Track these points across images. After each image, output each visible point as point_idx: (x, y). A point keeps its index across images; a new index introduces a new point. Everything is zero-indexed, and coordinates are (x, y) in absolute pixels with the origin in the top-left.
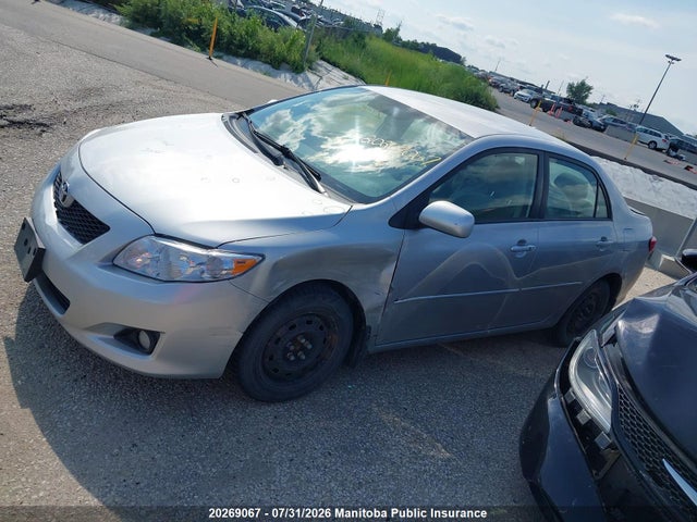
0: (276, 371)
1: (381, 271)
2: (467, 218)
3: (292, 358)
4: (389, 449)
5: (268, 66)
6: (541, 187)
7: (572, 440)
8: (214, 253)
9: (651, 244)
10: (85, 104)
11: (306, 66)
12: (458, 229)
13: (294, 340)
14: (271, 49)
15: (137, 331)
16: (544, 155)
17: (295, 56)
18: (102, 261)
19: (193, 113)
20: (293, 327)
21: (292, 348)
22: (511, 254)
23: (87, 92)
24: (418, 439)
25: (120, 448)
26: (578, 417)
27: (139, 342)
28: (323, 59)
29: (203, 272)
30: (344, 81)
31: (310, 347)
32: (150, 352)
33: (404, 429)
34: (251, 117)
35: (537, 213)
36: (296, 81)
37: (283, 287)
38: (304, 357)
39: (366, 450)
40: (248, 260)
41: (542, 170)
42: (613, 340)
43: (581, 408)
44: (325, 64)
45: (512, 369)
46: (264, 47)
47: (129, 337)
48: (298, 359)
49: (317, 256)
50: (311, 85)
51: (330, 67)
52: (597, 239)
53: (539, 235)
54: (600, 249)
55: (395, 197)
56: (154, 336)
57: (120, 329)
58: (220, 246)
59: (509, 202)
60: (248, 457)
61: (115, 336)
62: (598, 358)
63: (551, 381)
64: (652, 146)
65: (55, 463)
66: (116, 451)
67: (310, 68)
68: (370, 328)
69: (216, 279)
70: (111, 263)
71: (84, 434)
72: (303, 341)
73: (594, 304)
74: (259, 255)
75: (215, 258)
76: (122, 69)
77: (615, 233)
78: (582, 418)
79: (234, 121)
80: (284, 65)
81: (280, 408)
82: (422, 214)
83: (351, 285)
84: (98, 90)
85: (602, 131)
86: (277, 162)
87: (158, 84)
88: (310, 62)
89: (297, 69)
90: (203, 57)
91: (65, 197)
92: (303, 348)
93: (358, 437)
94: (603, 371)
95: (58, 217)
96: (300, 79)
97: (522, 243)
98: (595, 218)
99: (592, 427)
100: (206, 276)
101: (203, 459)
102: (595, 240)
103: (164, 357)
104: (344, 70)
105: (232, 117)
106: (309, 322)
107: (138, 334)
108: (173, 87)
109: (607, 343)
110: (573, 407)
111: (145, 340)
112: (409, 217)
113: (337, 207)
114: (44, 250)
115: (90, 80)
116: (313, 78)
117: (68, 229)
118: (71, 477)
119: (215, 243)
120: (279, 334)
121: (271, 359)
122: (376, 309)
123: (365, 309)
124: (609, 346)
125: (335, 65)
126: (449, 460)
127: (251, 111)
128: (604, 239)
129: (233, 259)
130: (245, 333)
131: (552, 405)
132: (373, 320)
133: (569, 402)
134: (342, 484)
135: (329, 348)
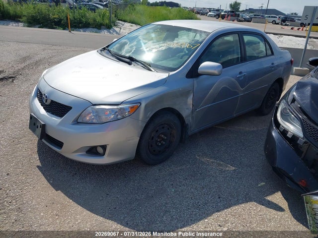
0: (154, 151)
1: (187, 98)
2: (219, 66)
3: (160, 144)
4: (209, 172)
5: (96, 29)
6: (243, 47)
7: (287, 145)
8: (120, 106)
9: (291, 61)
10: (26, 64)
11: (112, 25)
12: (216, 72)
13: (159, 137)
14: (95, 20)
15: (95, 147)
16: (241, 33)
17: (107, 21)
18: (73, 122)
19: (73, 56)
20: (157, 131)
21: (159, 140)
22: (238, 79)
23: (24, 59)
24: (219, 165)
25: (102, 197)
26: (288, 135)
27: (98, 152)
28: (119, 20)
29: (117, 115)
30: (131, 28)
31: (165, 138)
32: (104, 154)
33: (212, 162)
34: (109, 48)
35: (244, 59)
36: (110, 33)
37: (150, 114)
38: (164, 143)
39: (201, 174)
40: (135, 105)
41: (241, 40)
42: (294, 100)
43: (288, 132)
44: (120, 22)
45: (247, 129)
46: (91, 21)
47: (92, 151)
48: (162, 144)
49: (160, 98)
50: (117, 33)
51: (123, 23)
52: (270, 65)
53: (246, 68)
54: (272, 68)
55: (186, 65)
56: (104, 147)
57: (88, 149)
58: (122, 103)
59: (230, 57)
60: (155, 188)
61: (86, 152)
62: (289, 110)
63: (271, 125)
64: (274, 22)
65: (80, 208)
67: (114, 25)
68: (188, 124)
69: (124, 118)
70: (77, 122)
71: (86, 195)
72: (163, 136)
73: (274, 93)
74: (139, 103)
75: (121, 108)
76: (34, 46)
77: (276, 61)
78: (289, 135)
79: (103, 52)
80: (102, 27)
81: (160, 166)
82: (198, 71)
83: (176, 108)
84: (28, 57)
85: (250, 21)
86: (130, 64)
87: (52, 48)
88: (114, 22)
89: (109, 27)
90: (66, 32)
91: (46, 100)
92: (163, 139)
93: (195, 170)
94: (293, 114)
95: (45, 110)
96: (111, 31)
97: (241, 73)
98: (267, 56)
99: (295, 138)
100: (119, 117)
101: (137, 193)
102: (269, 65)
103: (110, 155)
104: (129, 22)
105: (101, 51)
106: (163, 128)
107: (96, 149)
108: (59, 48)
109: (292, 103)
110: (284, 133)
111: (100, 150)
112: (193, 73)
113: (164, 75)
114: (45, 125)
115: (23, 54)
116: (117, 29)
117: (52, 113)
118: (88, 212)
119: (119, 102)
120: (152, 135)
121: (152, 146)
122: (188, 116)
124: (293, 104)
125: (125, 21)
126: (235, 170)
127: (109, 46)
128: (273, 64)
129: (129, 107)
130: (140, 137)
131: (274, 134)
132: (188, 120)
133: (282, 131)
134: (196, 189)
135: (173, 137)
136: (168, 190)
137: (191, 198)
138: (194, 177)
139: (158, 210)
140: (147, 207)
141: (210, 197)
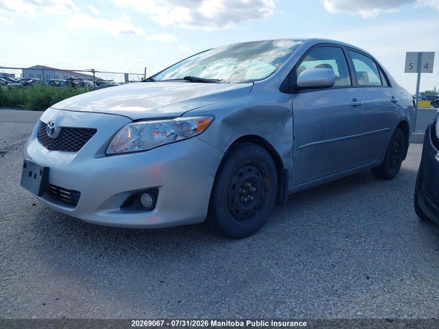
0: (237, 211)
1: (284, 124)
3: (246, 200)
4: (335, 244)
12: (327, 80)
13: (243, 186)
15: (138, 196)
16: (345, 48)
18: (96, 154)
20: (241, 175)
21: (244, 192)
25: (153, 286)
27: (142, 205)
31: (254, 189)
32: (153, 208)
37: (229, 141)
38: (252, 198)
39: (322, 248)
47: (133, 202)
48: (249, 201)
56: (154, 192)
57: (127, 196)
60: (247, 269)
61: (121, 207)
66: (150, 288)
69: (187, 138)
70: (105, 152)
71: (121, 284)
72: (250, 185)
74: (211, 116)
81: (248, 240)
82: (298, 81)
91: (52, 130)
92: (250, 193)
97: (354, 100)
98: (383, 86)
101: (217, 278)
106: (250, 170)
107: (140, 199)
111: (147, 199)
112: (290, 85)
113: (246, 85)
114: (48, 168)
120: (233, 181)
122: (287, 155)
123: (281, 156)
128: (393, 98)
130: (215, 178)
132: (287, 163)
134: (321, 267)
135: (265, 189)
136: (273, 271)
137: (318, 281)
138: (312, 252)
139: (262, 300)
140: (238, 297)
141: (350, 278)
